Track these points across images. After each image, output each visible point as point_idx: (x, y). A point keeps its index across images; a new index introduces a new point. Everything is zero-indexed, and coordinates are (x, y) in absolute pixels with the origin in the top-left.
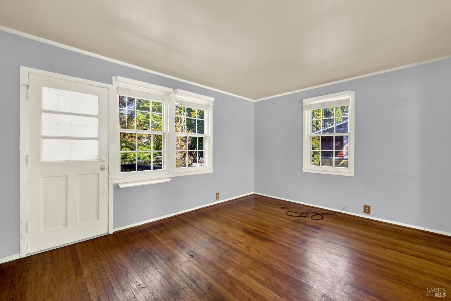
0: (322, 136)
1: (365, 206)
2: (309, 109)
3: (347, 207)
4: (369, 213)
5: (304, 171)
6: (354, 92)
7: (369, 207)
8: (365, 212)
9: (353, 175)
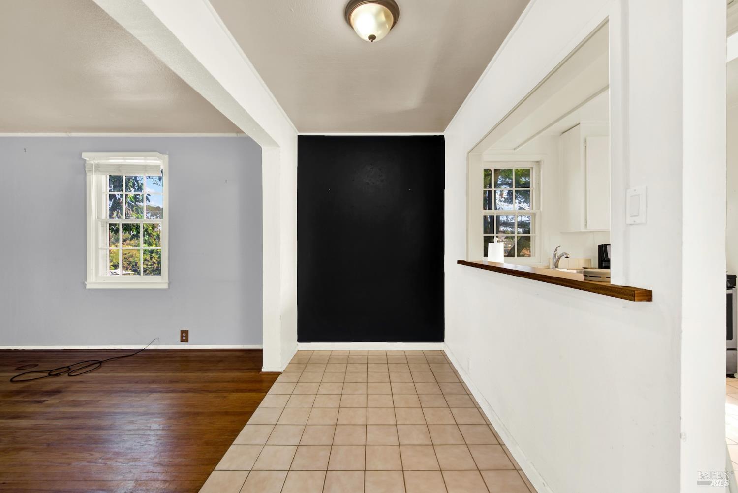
0: (123, 223)
1: (182, 332)
2: (95, 172)
3: (159, 338)
4: (186, 341)
5: (88, 287)
6: (166, 157)
7: (187, 332)
8: (182, 341)
9: (166, 286)
